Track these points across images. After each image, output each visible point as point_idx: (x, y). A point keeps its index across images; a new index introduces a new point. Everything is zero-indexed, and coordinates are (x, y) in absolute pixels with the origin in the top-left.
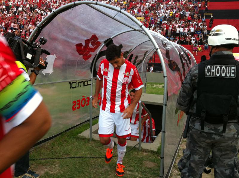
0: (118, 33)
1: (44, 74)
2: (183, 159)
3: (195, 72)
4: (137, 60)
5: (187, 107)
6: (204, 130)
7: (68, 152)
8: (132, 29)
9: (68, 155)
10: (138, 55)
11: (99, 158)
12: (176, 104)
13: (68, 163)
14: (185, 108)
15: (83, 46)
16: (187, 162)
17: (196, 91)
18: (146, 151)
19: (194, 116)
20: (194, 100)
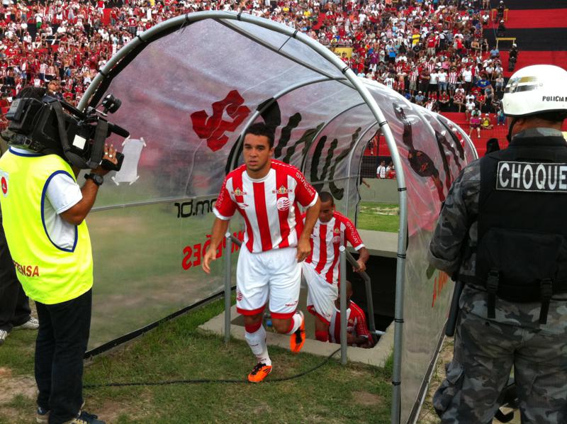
0: (292, 84)
1: (118, 184)
2: (446, 388)
3: (473, 178)
4: (335, 150)
5: (453, 263)
6: (494, 317)
7: (173, 369)
8: (324, 77)
9: (173, 376)
10: (339, 137)
12: (429, 254)
13: (173, 395)
14: (449, 264)
15: (207, 119)
16: (456, 393)
17: (475, 225)
18: (359, 366)
19: (470, 284)
20: (471, 245)
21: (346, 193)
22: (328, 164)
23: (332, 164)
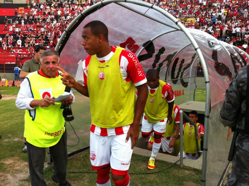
0: (158, 34)
3: (243, 76)
4: (183, 64)
5: (233, 122)
8: (175, 29)
10: (185, 58)
11: (132, 174)
12: (219, 118)
14: (231, 123)
17: (244, 102)
18: (189, 169)
19: (242, 133)
20: (242, 113)
21: (189, 84)
22: (180, 71)
23: (182, 71)
